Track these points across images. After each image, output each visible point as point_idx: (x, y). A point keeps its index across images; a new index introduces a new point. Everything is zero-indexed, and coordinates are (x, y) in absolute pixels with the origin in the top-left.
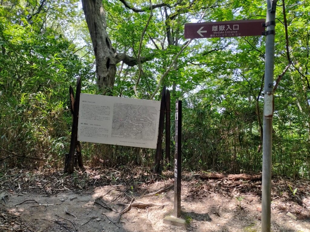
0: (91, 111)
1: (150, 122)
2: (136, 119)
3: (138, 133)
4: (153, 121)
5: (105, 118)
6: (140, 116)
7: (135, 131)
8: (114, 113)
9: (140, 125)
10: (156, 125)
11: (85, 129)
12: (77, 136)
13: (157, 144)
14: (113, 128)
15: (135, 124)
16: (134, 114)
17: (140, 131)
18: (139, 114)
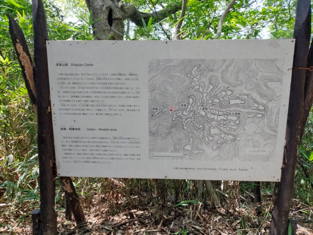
0: (85, 90)
1: (261, 108)
2: (217, 101)
3: (226, 142)
4: (270, 105)
5: (126, 108)
6: (229, 93)
7: (216, 138)
8: (152, 90)
9: (229, 118)
10: (278, 113)
11: (75, 144)
12: (54, 164)
13: (283, 169)
14: (152, 134)
15: (216, 117)
16: (211, 87)
17: (230, 137)
18: (226, 86)
